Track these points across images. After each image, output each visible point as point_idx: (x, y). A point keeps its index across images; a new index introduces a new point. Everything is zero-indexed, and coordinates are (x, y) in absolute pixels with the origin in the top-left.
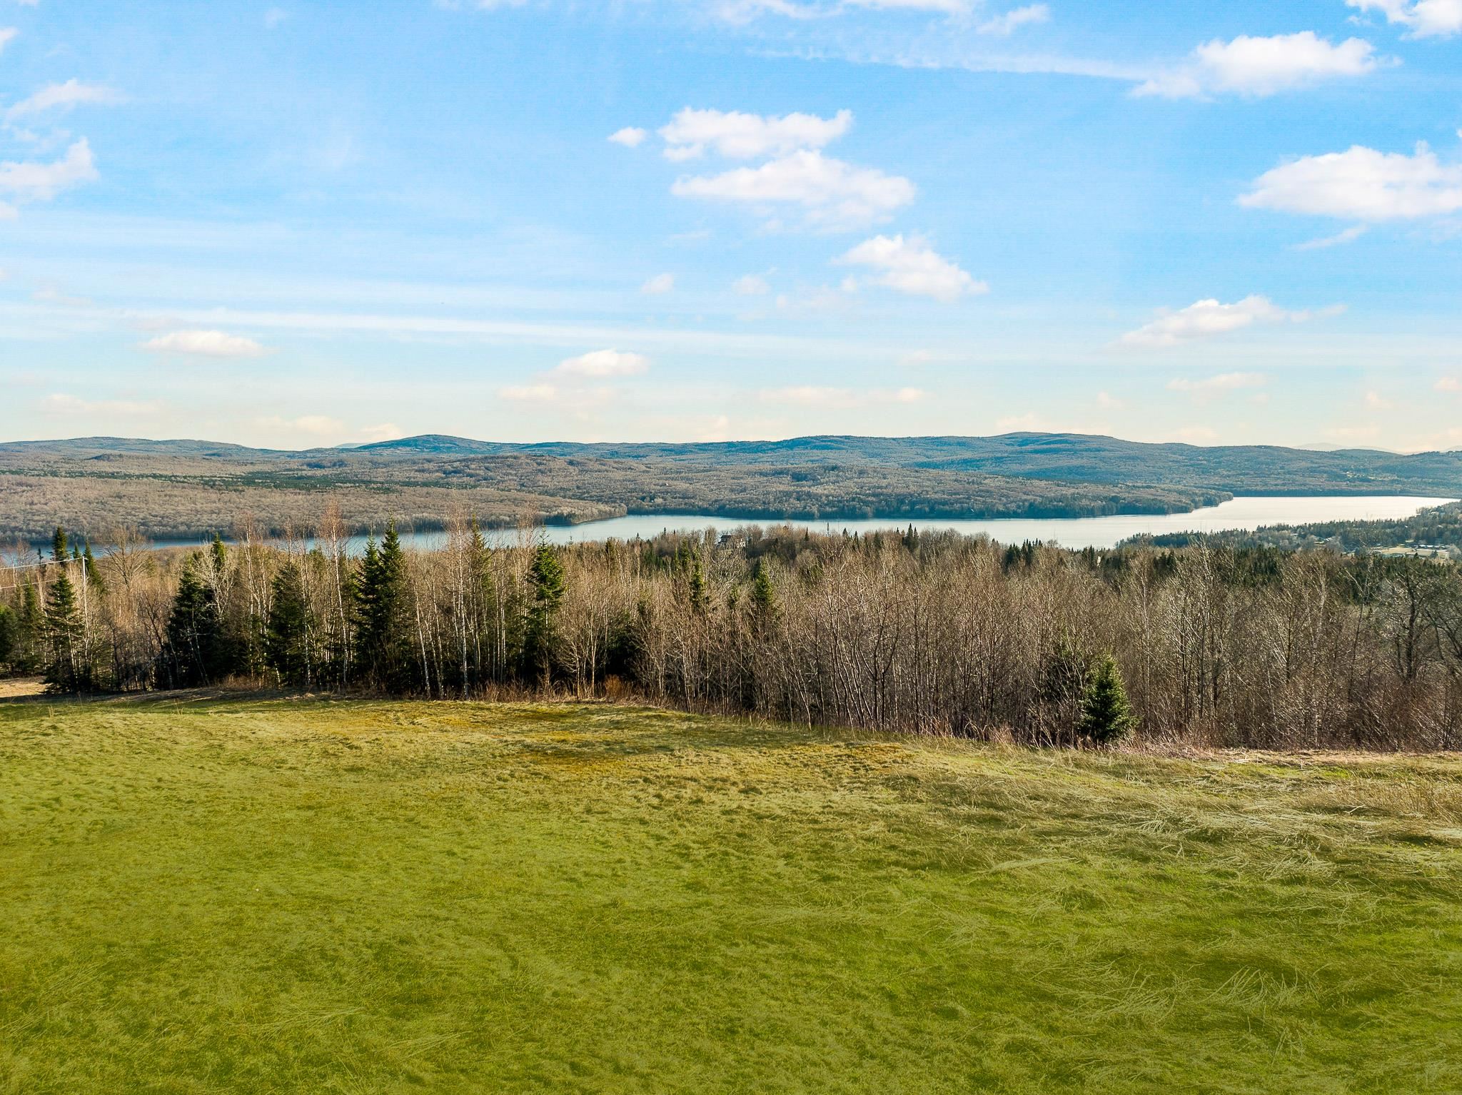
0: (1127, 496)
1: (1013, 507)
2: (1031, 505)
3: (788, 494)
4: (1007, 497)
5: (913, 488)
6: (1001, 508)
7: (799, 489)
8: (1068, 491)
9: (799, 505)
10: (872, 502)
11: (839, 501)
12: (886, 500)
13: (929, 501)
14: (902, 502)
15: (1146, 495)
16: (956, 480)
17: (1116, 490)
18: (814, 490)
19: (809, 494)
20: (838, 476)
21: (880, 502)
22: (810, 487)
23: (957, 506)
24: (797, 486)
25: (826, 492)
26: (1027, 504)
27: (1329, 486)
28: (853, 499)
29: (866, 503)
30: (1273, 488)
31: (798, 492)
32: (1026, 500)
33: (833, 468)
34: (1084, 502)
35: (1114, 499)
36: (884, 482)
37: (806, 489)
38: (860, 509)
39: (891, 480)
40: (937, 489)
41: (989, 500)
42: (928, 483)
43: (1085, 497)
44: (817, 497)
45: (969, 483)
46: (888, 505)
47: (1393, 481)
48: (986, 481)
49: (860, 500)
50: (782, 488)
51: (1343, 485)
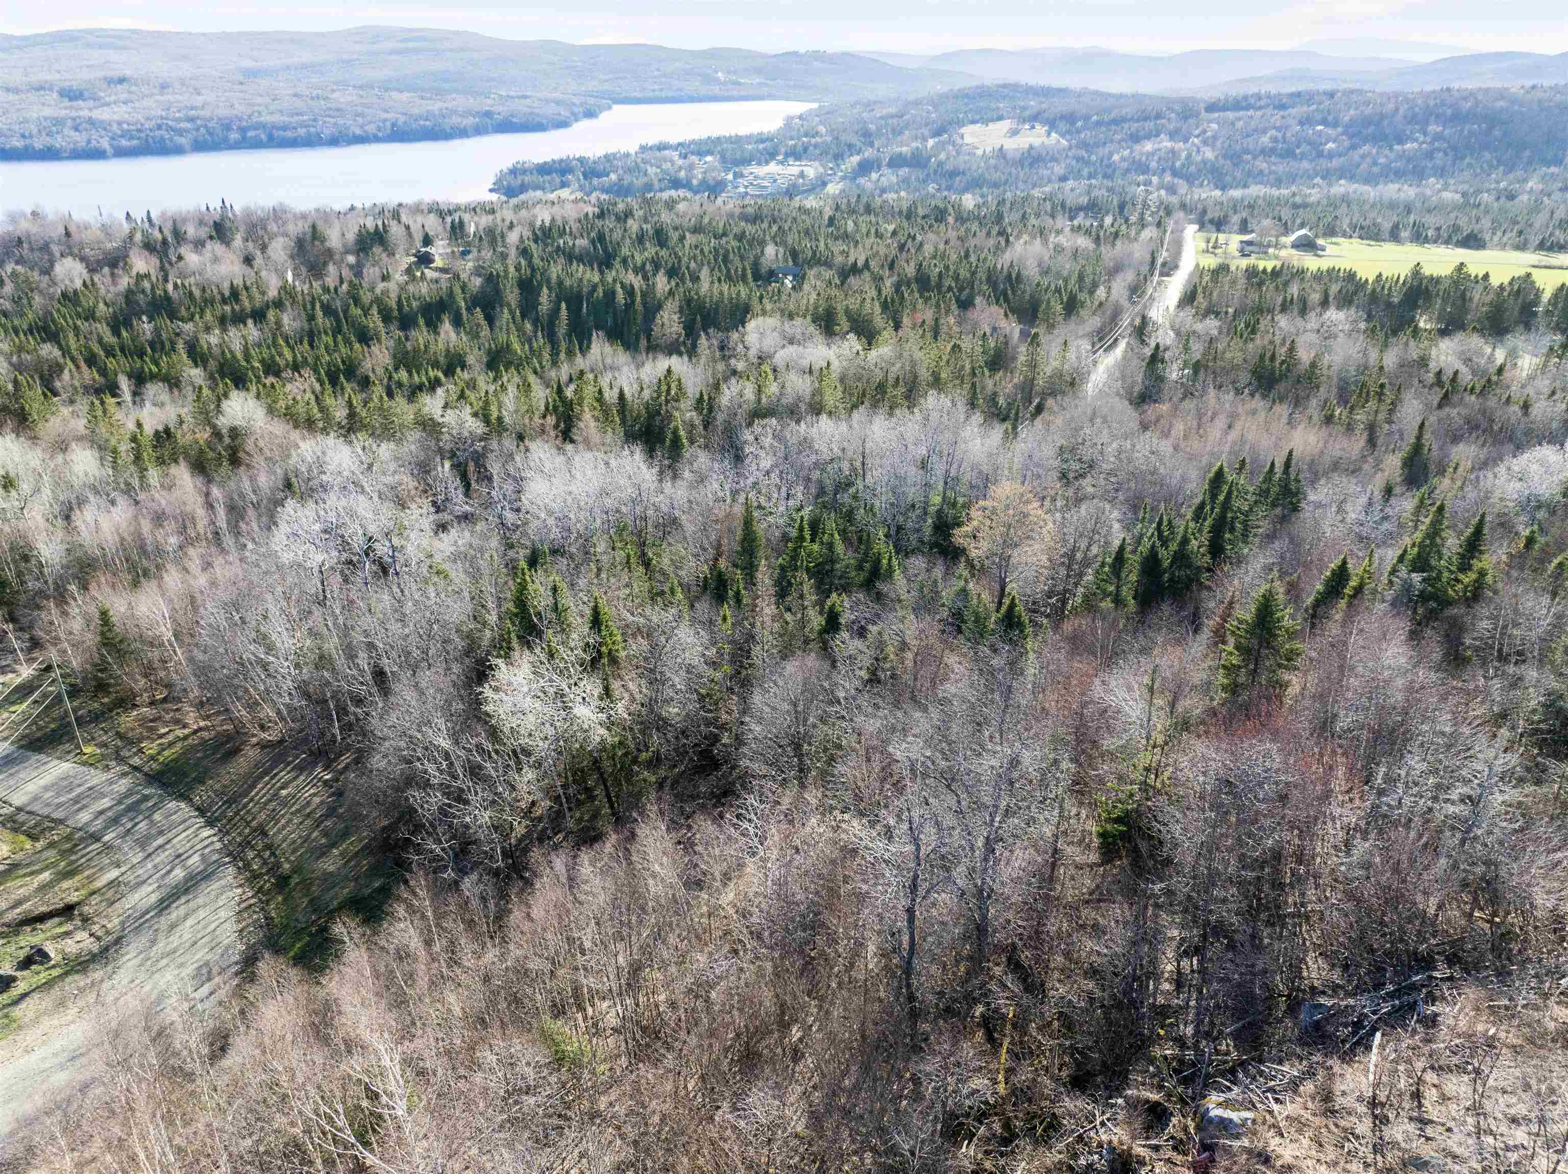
0: (502, 110)
1: (371, 129)
2: (393, 125)
3: (59, 122)
4: (362, 115)
5: (240, 109)
6: (358, 132)
7: (74, 114)
8: (435, 106)
9: (80, 139)
10: (187, 131)
11: (139, 131)
12: (206, 126)
13: (263, 126)
14: (228, 128)
15: (521, 107)
16: (295, 95)
17: (489, 102)
18: (97, 114)
19: (91, 122)
20: (130, 92)
21: (198, 129)
22: (90, 110)
23: (302, 131)
24: (71, 108)
25: (116, 117)
26: (388, 124)
27: (704, 91)
28: (159, 127)
29: (180, 132)
30: (651, 94)
31: (74, 119)
32: (385, 120)
33: (122, 81)
34: (455, 120)
35: (488, 114)
36: (199, 100)
37: (85, 113)
38: (171, 140)
39: (208, 97)
40: (271, 108)
41: (341, 121)
42: (259, 100)
43: (454, 112)
44: (104, 126)
45: (312, 98)
46: (211, 134)
47: (760, 84)
48: (334, 96)
49: (170, 129)
50: (47, 112)
51: (716, 90)
